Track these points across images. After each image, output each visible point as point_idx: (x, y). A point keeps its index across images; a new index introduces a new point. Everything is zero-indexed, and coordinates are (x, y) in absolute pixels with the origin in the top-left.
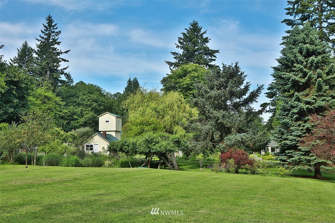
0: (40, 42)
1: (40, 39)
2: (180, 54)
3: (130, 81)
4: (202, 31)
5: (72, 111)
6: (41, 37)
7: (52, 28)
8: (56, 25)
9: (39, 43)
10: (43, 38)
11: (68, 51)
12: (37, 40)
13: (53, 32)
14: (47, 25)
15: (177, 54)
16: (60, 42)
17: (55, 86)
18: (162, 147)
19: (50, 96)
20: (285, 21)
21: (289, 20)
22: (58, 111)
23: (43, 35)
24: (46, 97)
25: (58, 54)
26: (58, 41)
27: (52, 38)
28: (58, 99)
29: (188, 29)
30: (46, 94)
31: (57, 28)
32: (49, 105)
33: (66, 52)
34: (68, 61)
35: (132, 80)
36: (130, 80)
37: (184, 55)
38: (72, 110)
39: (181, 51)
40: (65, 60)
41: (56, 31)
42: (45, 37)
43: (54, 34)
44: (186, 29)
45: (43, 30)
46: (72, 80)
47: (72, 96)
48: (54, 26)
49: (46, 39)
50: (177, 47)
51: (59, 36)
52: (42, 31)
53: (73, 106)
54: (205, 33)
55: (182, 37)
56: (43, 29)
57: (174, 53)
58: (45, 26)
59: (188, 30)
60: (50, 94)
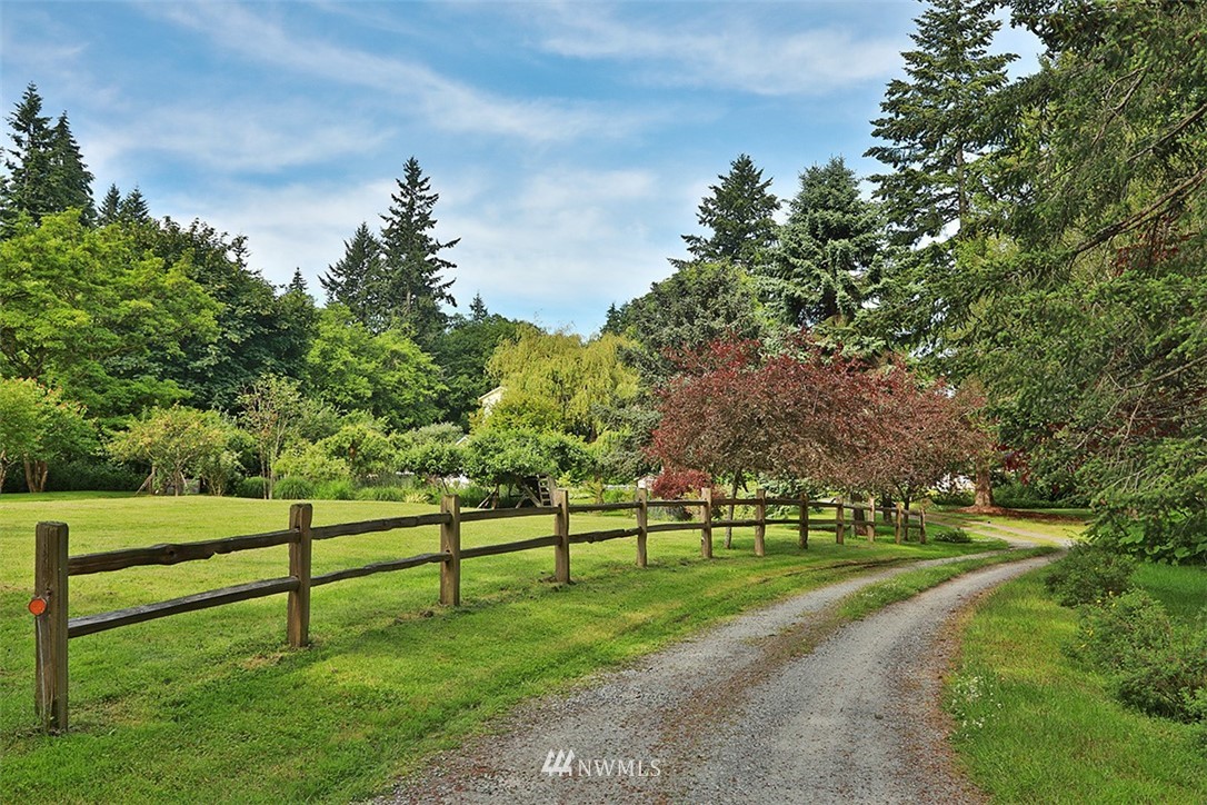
0: (390, 222)
1: (390, 215)
2: (706, 241)
3: (612, 310)
4: (762, 181)
5: (464, 388)
6: (393, 212)
7: (417, 189)
8: (426, 180)
9: (387, 226)
10: (396, 213)
11: (455, 242)
12: (384, 218)
13: (421, 198)
14: (406, 182)
15: (698, 240)
16: (435, 222)
17: (424, 327)
18: (505, 462)
19: (406, 351)
20: (872, 152)
21: (885, 150)
22: (424, 387)
23: (396, 206)
24: (395, 354)
25: (433, 249)
26: (431, 218)
27: (417, 212)
28: (424, 358)
29: (728, 176)
30: (395, 347)
31: (428, 188)
32: (401, 373)
33: (451, 244)
34: (454, 266)
35: (617, 309)
36: (613, 308)
37: (715, 244)
38: (465, 384)
39: (709, 233)
40: (449, 265)
41: (427, 194)
42: (404, 210)
43: (422, 203)
44: (721, 177)
45: (398, 196)
46: (485, 311)
47: (469, 352)
48: (422, 183)
49: (404, 216)
50: (700, 223)
51: (434, 206)
52: (393, 197)
53: (469, 374)
54: (768, 184)
55: (714, 196)
56: (398, 191)
57: (689, 239)
58: (402, 186)
59: (726, 179)
60: (405, 347)
